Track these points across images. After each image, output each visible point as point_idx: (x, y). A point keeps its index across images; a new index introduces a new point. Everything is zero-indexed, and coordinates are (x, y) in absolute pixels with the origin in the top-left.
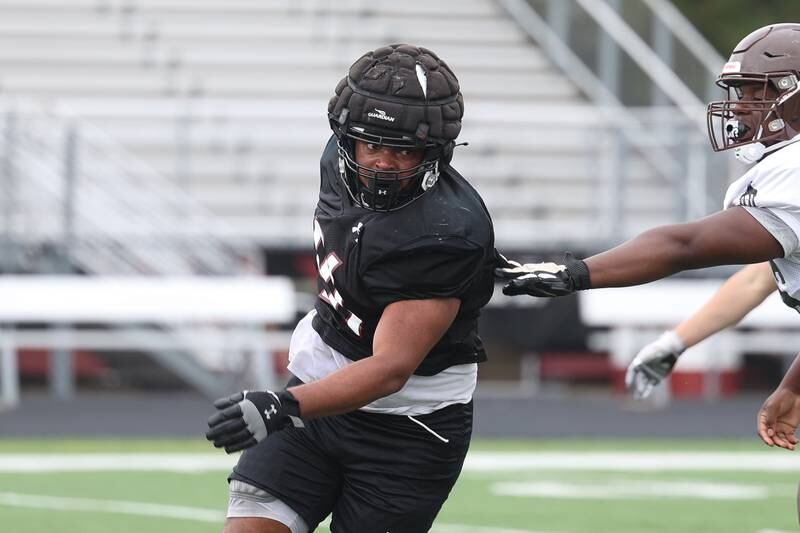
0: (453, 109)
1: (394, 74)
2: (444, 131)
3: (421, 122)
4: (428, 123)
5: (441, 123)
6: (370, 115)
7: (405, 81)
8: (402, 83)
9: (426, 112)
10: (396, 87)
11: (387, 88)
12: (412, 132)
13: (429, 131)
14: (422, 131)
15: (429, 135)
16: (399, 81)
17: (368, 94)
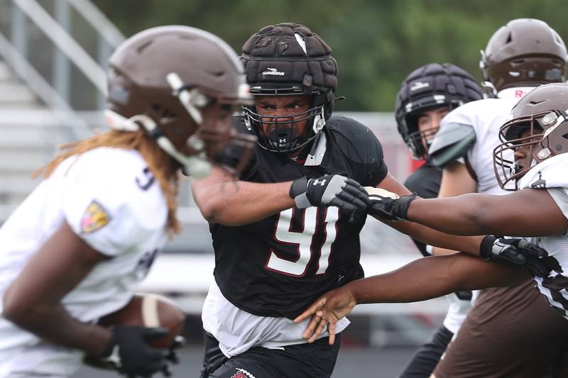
0: (329, 64)
1: (279, 41)
2: (324, 80)
3: (305, 73)
4: (311, 74)
5: (321, 74)
6: (264, 73)
7: (288, 44)
8: (286, 46)
9: (309, 66)
10: (281, 49)
11: (275, 52)
12: (300, 82)
13: (313, 81)
14: (307, 81)
15: (314, 83)
16: (284, 45)
17: (260, 59)
